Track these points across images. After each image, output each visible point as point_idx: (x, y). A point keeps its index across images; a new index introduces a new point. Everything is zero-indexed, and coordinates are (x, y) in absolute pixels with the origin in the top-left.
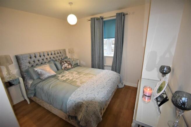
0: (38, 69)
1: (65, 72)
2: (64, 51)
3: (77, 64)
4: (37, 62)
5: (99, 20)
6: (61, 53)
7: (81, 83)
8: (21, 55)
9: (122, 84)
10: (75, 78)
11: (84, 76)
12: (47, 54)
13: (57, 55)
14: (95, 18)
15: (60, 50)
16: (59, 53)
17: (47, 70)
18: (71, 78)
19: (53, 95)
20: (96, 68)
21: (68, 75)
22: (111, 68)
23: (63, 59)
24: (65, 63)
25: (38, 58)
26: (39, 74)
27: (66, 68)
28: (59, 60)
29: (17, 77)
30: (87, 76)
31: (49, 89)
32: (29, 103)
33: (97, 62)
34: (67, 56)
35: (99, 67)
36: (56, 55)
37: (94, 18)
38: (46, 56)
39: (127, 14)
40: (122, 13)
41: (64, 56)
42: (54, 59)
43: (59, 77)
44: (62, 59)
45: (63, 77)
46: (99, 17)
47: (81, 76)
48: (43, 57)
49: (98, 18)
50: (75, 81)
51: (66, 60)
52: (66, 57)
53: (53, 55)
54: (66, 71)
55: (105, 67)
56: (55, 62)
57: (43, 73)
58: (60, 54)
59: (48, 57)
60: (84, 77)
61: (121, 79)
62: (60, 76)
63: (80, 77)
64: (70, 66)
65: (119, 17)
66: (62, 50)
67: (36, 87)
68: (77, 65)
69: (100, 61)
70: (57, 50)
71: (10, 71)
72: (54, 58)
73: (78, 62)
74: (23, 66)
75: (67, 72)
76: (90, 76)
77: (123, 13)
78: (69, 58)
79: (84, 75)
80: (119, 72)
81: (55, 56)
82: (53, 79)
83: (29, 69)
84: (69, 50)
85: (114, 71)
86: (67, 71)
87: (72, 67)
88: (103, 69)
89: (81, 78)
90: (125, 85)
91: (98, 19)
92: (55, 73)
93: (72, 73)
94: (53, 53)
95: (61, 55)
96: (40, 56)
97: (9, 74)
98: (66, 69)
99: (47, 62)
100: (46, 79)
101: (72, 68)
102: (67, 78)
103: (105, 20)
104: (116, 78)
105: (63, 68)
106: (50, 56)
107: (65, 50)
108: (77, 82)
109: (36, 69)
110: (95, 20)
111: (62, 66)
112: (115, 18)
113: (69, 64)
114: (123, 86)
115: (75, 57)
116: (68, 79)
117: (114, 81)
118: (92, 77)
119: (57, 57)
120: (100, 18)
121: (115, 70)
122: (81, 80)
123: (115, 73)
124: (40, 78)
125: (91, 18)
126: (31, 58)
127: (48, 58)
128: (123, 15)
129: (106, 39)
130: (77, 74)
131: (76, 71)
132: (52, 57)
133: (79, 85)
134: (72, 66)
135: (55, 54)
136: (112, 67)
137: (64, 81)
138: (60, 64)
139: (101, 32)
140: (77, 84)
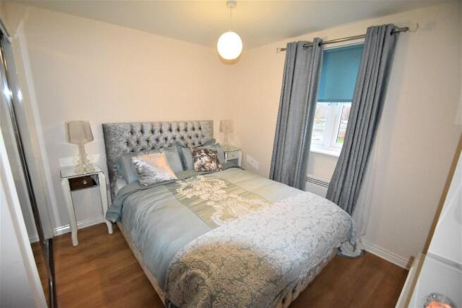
0: (141, 161)
1: (199, 177)
2: (208, 126)
3: (236, 161)
4: (144, 144)
5: (310, 48)
6: (200, 129)
7: (223, 218)
8: (114, 125)
9: (355, 247)
10: (215, 199)
11: (240, 198)
12: (168, 127)
13: (190, 132)
14: (299, 42)
15: (198, 122)
16: (196, 127)
17: (159, 166)
18: (204, 197)
19: (148, 231)
20: (280, 182)
21: (201, 187)
22: (326, 190)
23: (202, 143)
24: (203, 154)
25: (147, 134)
26: (138, 173)
27: (203, 166)
28: (194, 144)
29: (97, 170)
30: (247, 201)
31: (145, 214)
32: (110, 231)
33: (286, 165)
34: (214, 137)
35: (289, 179)
36: (188, 132)
37: (297, 45)
38: (166, 133)
39: (406, 29)
40: (387, 26)
41: (207, 137)
42: (182, 143)
43: (180, 186)
44: (200, 143)
45: (188, 190)
46: (312, 40)
47: (232, 195)
48: (157, 134)
49: (309, 43)
50: (211, 206)
51: (208, 147)
52: (212, 141)
53: (182, 133)
54: (201, 176)
55: (308, 184)
56: (183, 149)
57: (147, 171)
58: (197, 131)
59: (169, 135)
60: (238, 202)
61: (351, 230)
62: (184, 184)
63: (227, 198)
64: (213, 165)
65: (375, 37)
66: (203, 121)
67: (125, 202)
68: (233, 165)
69: (296, 164)
70: (191, 122)
71: (86, 155)
72: (182, 138)
73: (239, 155)
74: (113, 149)
75: (202, 178)
76: (256, 201)
77: (392, 25)
78: (218, 144)
79: (239, 195)
80: (350, 209)
81: (185, 135)
82: (165, 189)
83: (123, 157)
84: (221, 124)
85: (333, 201)
86: (203, 174)
87: (218, 167)
88: (301, 187)
89: (228, 202)
90: (364, 252)
91: (307, 46)
92: (175, 177)
93: (212, 184)
94: (182, 128)
95: (199, 133)
96: (153, 132)
97: (84, 162)
98: (204, 170)
99: (166, 146)
100: (151, 185)
101: (218, 169)
102: (196, 194)
103: (328, 47)
104: (332, 226)
105: (196, 166)
106: (174, 133)
107: (211, 123)
108: (214, 210)
109: (135, 160)
110: (301, 48)
111: (195, 161)
112: (362, 41)
113: (212, 159)
114: (358, 252)
115: (234, 142)
116: (198, 198)
117: (324, 234)
118: (260, 205)
119: (190, 138)
120: (313, 43)
121: (337, 199)
122: (227, 206)
123: (334, 208)
124: (138, 182)
125: (288, 44)
126: (132, 133)
127: (169, 138)
128: (391, 33)
129: (325, 104)
130: (223, 188)
131: (224, 180)
132: (178, 136)
133: (215, 221)
134: (220, 166)
135: (186, 130)
136: (331, 186)
137: (186, 201)
138: (191, 156)
139: (313, 83)
140: (212, 218)
